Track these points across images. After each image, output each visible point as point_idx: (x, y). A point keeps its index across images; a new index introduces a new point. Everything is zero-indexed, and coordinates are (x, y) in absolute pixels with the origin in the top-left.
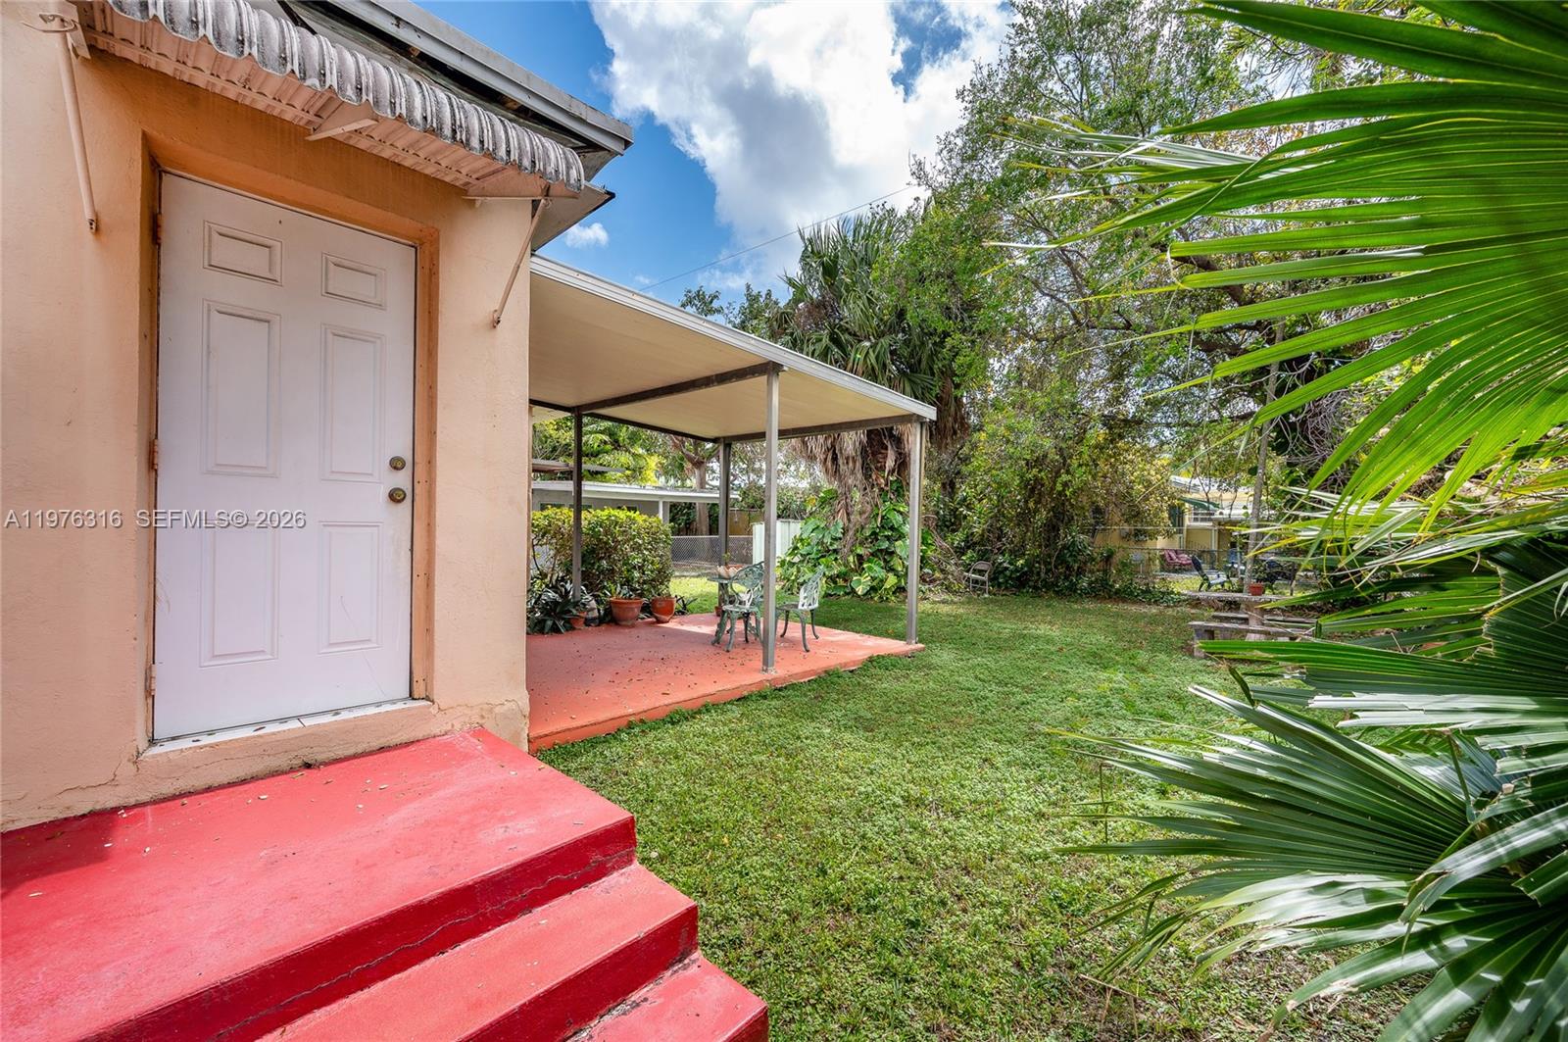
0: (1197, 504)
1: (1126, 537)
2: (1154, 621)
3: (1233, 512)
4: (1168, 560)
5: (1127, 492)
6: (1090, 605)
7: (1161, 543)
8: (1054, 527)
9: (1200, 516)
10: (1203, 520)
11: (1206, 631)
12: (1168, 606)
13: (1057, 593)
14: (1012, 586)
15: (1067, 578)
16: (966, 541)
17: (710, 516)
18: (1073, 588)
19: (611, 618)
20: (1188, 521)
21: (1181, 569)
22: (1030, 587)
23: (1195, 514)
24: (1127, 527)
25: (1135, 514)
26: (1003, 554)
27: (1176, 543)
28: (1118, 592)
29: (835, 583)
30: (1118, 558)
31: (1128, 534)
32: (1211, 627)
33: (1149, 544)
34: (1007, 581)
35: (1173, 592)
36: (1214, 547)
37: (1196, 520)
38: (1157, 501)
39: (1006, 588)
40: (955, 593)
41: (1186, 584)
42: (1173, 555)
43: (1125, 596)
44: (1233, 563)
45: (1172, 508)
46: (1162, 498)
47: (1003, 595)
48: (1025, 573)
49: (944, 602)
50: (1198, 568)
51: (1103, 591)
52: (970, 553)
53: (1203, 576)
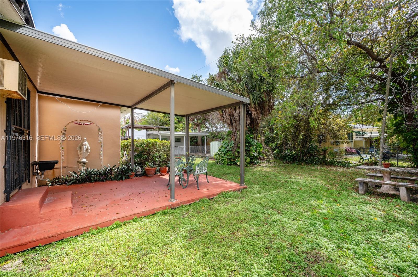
0: (358, 133)
1: (333, 144)
2: (342, 174)
3: (372, 135)
4: (348, 151)
5: (332, 129)
6: (319, 167)
7: (345, 145)
8: (305, 141)
9: (359, 137)
10: (360, 138)
11: (364, 183)
12: (348, 168)
13: (307, 163)
14: (291, 160)
15: (310, 158)
16: (276, 146)
17: (202, 140)
18: (312, 161)
19: (145, 174)
20: (355, 138)
21: (353, 154)
22: (297, 161)
23: (357, 136)
24: (333, 141)
25: (335, 136)
26: (287, 150)
27: (351, 145)
28: (328, 162)
29: (230, 160)
30: (329, 151)
31: (334, 143)
32: (367, 181)
33: (341, 146)
34: (289, 159)
35: (349, 163)
36: (364, 147)
37: (357, 138)
38: (343, 131)
39: (289, 161)
40: (271, 163)
41: (354, 159)
42: (350, 150)
43: (331, 164)
44: (372, 152)
45: (348, 134)
46: (345, 130)
47: (288, 164)
48: (295, 156)
49: (266, 167)
50: (359, 154)
51: (324, 163)
52: (277, 150)
53: (361, 157)
